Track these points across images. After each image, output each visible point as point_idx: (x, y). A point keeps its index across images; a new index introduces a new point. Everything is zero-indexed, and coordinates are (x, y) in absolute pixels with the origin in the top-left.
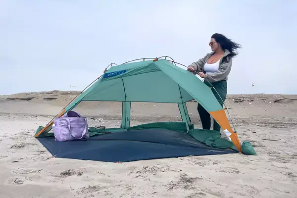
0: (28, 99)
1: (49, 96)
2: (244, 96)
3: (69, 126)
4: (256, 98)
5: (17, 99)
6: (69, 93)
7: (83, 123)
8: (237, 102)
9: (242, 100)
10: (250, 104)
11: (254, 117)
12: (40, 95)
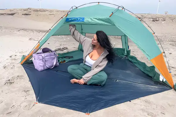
0: (12, 14)
1: (25, 12)
2: (159, 16)
3: (44, 60)
4: (167, 18)
5: (5, 14)
6: (38, 10)
7: (54, 56)
8: (154, 21)
9: (158, 19)
10: (163, 23)
11: (166, 35)
12: (20, 11)
